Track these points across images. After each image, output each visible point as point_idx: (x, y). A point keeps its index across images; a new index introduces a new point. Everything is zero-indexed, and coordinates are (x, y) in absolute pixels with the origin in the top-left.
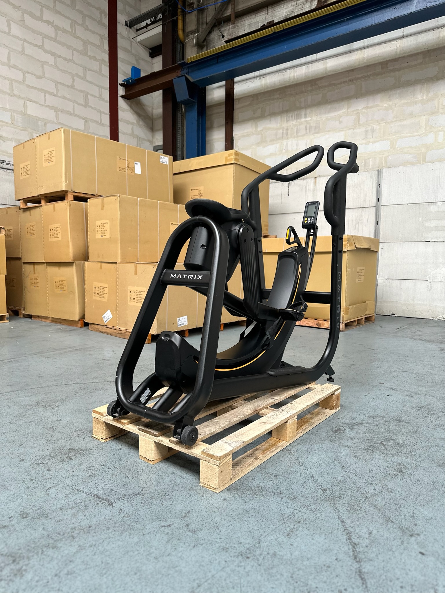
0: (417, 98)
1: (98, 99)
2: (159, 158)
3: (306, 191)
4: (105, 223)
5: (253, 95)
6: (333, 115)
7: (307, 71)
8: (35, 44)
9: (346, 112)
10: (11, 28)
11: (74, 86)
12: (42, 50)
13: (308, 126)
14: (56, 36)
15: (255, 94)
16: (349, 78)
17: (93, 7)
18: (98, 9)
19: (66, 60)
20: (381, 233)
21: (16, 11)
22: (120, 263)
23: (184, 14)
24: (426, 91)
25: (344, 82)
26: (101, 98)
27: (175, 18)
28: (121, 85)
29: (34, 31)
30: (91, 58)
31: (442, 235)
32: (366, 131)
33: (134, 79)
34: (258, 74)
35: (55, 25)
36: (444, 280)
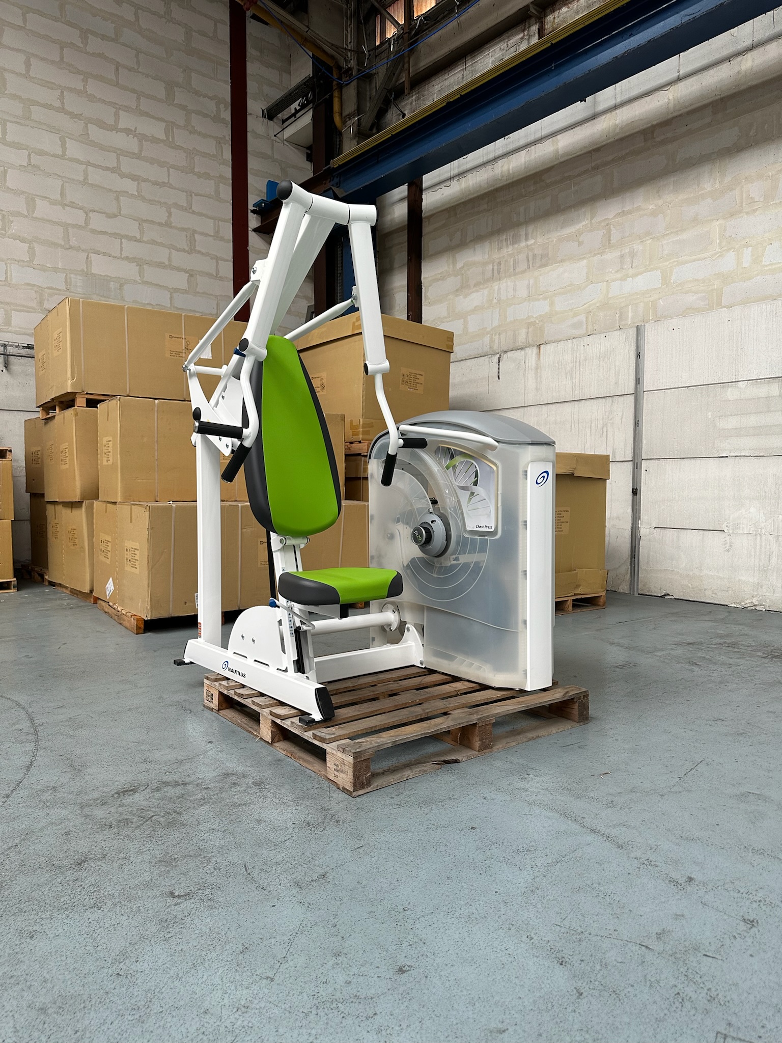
0: (704, 189)
1: (211, 238)
3: (525, 371)
4: (109, 441)
5: (450, 208)
6: (569, 232)
7: (527, 159)
8: (106, 167)
9: (589, 225)
10: (66, 148)
13: (530, 254)
14: (141, 151)
15: (453, 207)
16: (593, 164)
17: (205, 96)
18: (212, 99)
19: (158, 185)
20: (644, 442)
21: (75, 122)
22: (121, 503)
23: (340, 87)
24: (719, 174)
25: (585, 172)
26: (217, 236)
27: (327, 96)
28: (252, 211)
29: (102, 148)
30: (199, 175)
31: (748, 444)
32: (622, 256)
33: (269, 200)
34: (456, 172)
35: (139, 134)
36: (753, 531)
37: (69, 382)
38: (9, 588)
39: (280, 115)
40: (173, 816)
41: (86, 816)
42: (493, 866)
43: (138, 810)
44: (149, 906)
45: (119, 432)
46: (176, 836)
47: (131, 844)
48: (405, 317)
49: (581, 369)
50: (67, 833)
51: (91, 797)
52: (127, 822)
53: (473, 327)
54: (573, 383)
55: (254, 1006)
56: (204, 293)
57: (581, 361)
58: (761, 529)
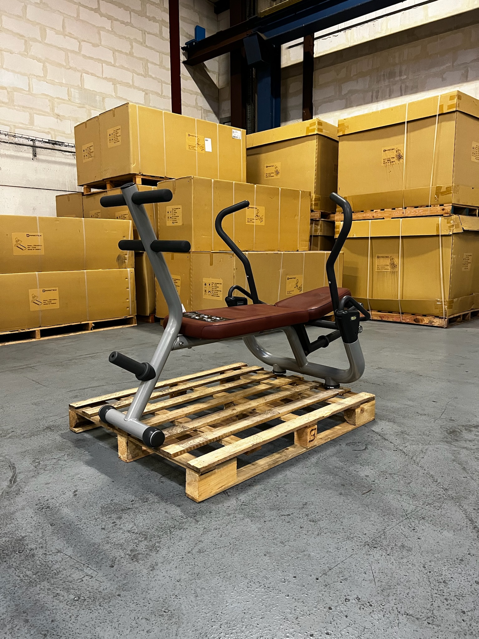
1: (158, 67)
2: (231, 132)
4: (177, 209)
6: (435, 71)
9: (451, 66)
11: (133, 53)
12: (98, 14)
13: (403, 86)
15: (340, 51)
19: (124, 24)
25: (449, 30)
26: (161, 65)
28: (182, 48)
30: (150, 19)
33: (198, 40)
34: (343, 26)
37: (132, 166)
45: (193, 202)
56: (154, 107)
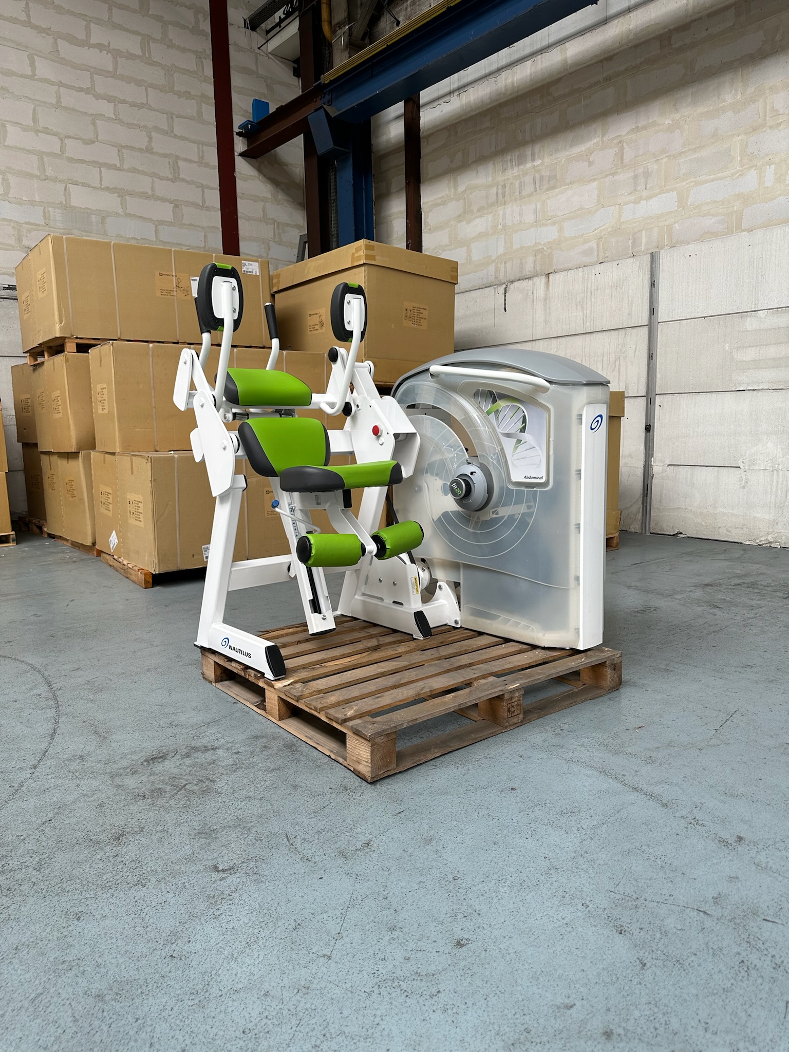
0: (725, 101)
1: (195, 165)
2: (241, 265)
3: (533, 302)
4: (104, 388)
5: (449, 126)
6: (579, 151)
7: (533, 70)
8: (80, 88)
10: (36, 67)
11: (152, 149)
12: (92, 96)
13: (537, 176)
14: (116, 69)
15: (452, 125)
16: (605, 75)
17: (182, 5)
18: (189, 8)
19: (136, 106)
20: (658, 376)
21: (44, 37)
22: (120, 454)
24: (740, 85)
25: (596, 84)
26: (202, 162)
27: (314, 3)
28: (239, 134)
29: (74, 66)
30: (180, 95)
31: (767, 376)
32: (636, 177)
33: (255, 121)
34: (456, 86)
35: (113, 49)
36: (770, 467)
37: (57, 327)
38: (8, 542)
39: (263, 25)
40: (206, 784)
41: (118, 787)
42: (539, 830)
43: (169, 778)
44: (194, 881)
45: (113, 379)
46: (212, 805)
47: (167, 816)
48: (403, 245)
49: (593, 300)
50: (101, 805)
51: (119, 766)
52: (160, 791)
53: (476, 256)
54: (583, 314)
55: (314, 986)
56: (191, 225)
57: (593, 291)
58: (778, 465)
